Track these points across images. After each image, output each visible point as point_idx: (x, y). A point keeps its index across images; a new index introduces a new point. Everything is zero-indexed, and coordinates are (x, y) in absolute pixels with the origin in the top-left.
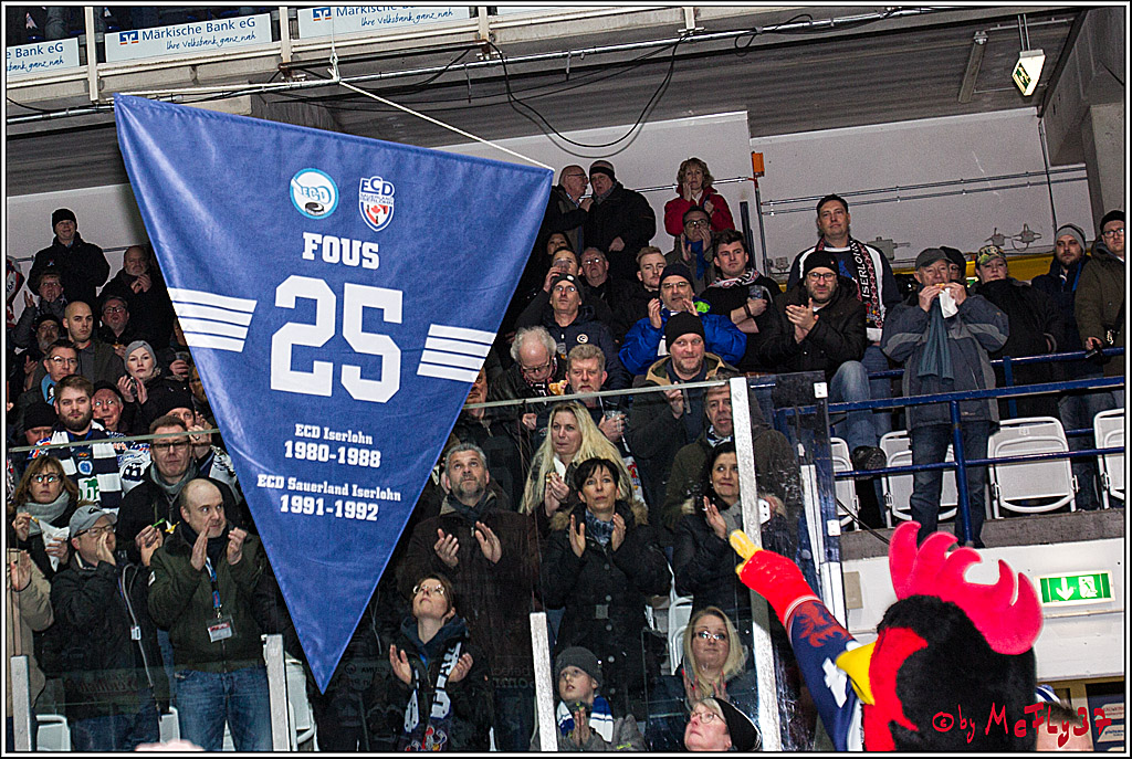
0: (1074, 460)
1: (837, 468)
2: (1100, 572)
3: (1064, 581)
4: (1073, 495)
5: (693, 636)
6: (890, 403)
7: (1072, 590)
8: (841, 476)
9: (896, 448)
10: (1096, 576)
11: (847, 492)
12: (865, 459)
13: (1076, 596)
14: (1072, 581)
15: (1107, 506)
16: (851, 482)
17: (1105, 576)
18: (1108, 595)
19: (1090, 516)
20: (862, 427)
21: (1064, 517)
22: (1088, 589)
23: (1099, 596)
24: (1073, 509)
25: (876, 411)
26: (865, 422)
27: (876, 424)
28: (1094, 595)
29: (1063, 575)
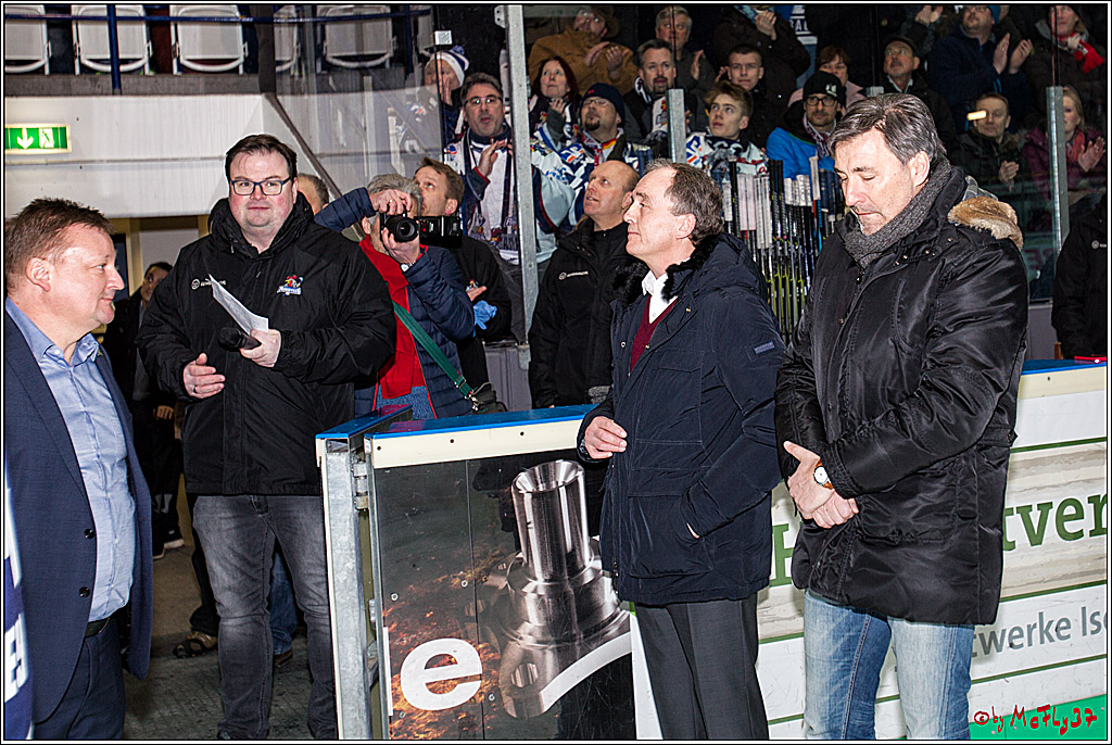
0: (51, 24)
2: (59, 126)
3: (25, 132)
4: (46, 59)
7: (31, 140)
10: (55, 129)
13: (35, 145)
14: (33, 132)
15: (77, 71)
17: (64, 130)
18: (65, 146)
19: (60, 79)
21: (36, 79)
22: (47, 140)
23: (56, 146)
24: (47, 71)
28: (52, 145)
29: (24, 126)
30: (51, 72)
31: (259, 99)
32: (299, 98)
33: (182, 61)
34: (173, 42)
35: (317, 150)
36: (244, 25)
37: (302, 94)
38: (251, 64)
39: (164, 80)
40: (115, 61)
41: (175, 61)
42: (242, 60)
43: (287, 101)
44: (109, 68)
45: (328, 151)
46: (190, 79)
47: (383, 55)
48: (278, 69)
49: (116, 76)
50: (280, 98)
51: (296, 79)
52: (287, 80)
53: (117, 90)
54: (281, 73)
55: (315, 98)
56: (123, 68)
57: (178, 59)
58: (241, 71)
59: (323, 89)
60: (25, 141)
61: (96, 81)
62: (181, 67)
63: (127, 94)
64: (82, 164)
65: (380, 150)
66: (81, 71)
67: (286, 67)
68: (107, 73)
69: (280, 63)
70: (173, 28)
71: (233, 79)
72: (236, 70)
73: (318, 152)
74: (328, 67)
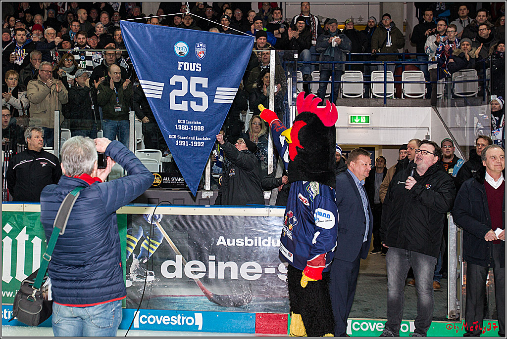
0: (365, 84)
1: (298, 80)
3: (357, 118)
5: (252, 124)
6: (315, 62)
7: (359, 120)
8: (299, 82)
9: (316, 76)
10: (366, 117)
11: (300, 87)
12: (307, 77)
13: (360, 122)
14: (359, 117)
15: (371, 97)
16: (302, 84)
17: (369, 117)
18: (368, 122)
19: (367, 100)
20: (307, 69)
21: (359, 100)
22: (363, 120)
23: (366, 122)
25: (311, 64)
26: (308, 67)
27: (311, 68)
28: (365, 121)
29: (357, 116)
30: (364, 97)
31: (430, 108)
32: (444, 108)
33: (405, 94)
34: (402, 88)
35: (449, 126)
36: (426, 83)
37: (445, 107)
38: (428, 96)
39: (398, 100)
40: (385, 94)
41: (402, 94)
42: (425, 94)
43: (440, 109)
44: (383, 97)
45: (452, 127)
46: (407, 100)
47: (475, 92)
48: (438, 97)
49: (385, 99)
50: (437, 108)
51: (443, 101)
52: (440, 101)
53: (385, 105)
54: (438, 98)
55: (450, 108)
56: (387, 96)
57: (404, 94)
58: (424, 98)
59: (453, 105)
60: (357, 120)
61: (377, 100)
62: (404, 96)
63: (388, 106)
64: (373, 128)
65: (471, 126)
66: (373, 98)
67: (440, 96)
68: (382, 98)
69: (439, 95)
70: (402, 85)
71: (421, 100)
72: (422, 97)
73: (450, 127)
74: (455, 97)
